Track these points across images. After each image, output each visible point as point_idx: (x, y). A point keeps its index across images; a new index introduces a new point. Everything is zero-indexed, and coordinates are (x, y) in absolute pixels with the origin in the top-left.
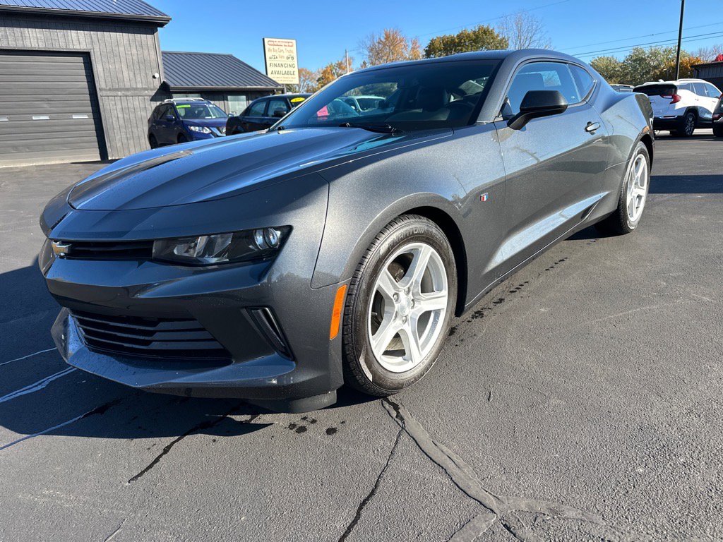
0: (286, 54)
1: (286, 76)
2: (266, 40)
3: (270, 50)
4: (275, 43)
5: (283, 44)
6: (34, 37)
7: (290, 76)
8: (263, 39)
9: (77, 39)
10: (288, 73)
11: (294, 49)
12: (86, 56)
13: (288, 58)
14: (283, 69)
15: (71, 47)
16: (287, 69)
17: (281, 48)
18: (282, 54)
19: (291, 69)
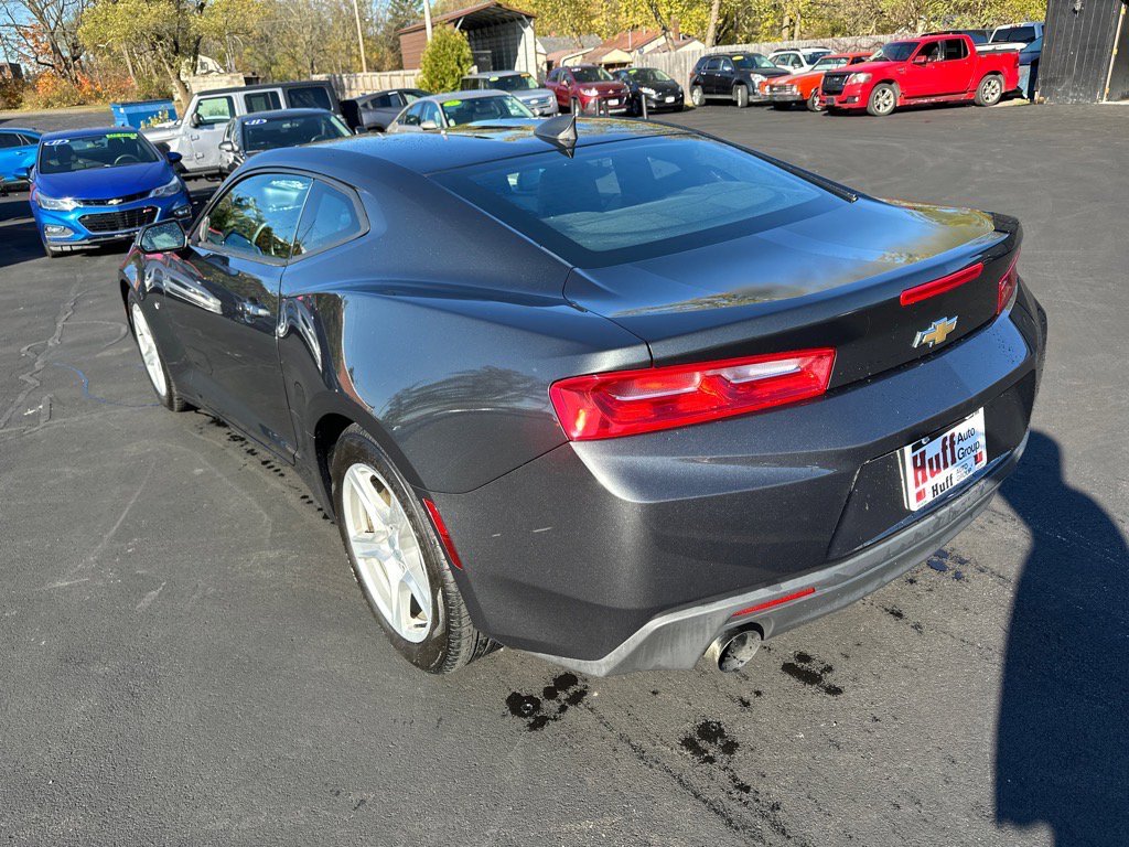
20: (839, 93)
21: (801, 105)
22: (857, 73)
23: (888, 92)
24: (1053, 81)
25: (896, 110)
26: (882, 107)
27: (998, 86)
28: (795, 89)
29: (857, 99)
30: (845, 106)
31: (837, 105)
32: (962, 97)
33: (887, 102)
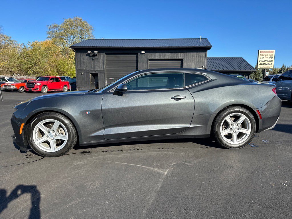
0: (268, 57)
1: (267, 65)
2: (260, 51)
3: (261, 55)
4: (264, 52)
5: (268, 52)
6: (168, 56)
7: (269, 65)
8: (259, 51)
9: (180, 56)
10: (269, 64)
11: (274, 54)
12: (182, 60)
13: (269, 58)
14: (266, 63)
15: (178, 58)
16: (268, 63)
17: (266, 54)
18: (267, 56)
19: (271, 63)
20: (33, 87)
21: (16, 91)
22: (38, 83)
23: (45, 88)
24: (80, 87)
25: (48, 92)
26: (45, 91)
27: (67, 88)
28: (14, 87)
29: (38, 89)
30: (35, 91)
31: (33, 90)
32: (60, 90)
33: (45, 90)
